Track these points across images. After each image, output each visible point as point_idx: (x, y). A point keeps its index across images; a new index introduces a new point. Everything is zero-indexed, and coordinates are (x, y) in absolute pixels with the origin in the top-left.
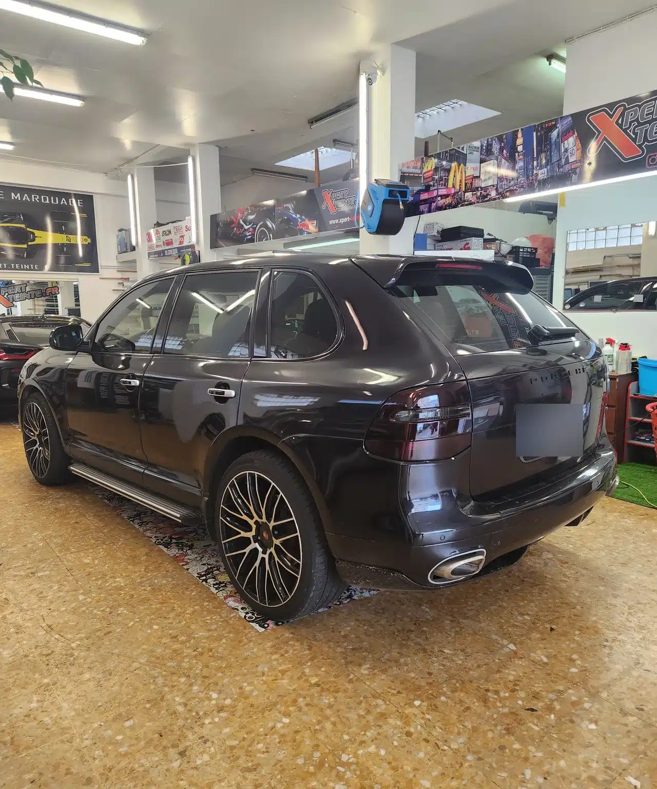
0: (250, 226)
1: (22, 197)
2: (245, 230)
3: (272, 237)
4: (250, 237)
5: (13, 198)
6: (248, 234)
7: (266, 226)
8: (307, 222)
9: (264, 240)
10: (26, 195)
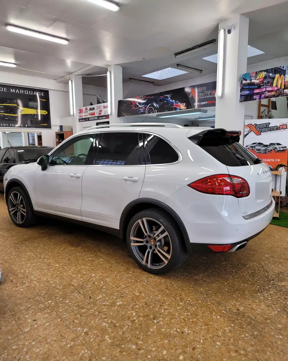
0: (143, 106)
1: (15, 91)
2: (140, 108)
3: (156, 111)
4: (143, 111)
5: (11, 92)
6: (141, 110)
7: (153, 106)
8: (179, 104)
9: (151, 113)
10: (17, 90)
